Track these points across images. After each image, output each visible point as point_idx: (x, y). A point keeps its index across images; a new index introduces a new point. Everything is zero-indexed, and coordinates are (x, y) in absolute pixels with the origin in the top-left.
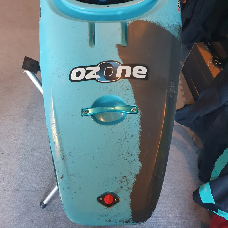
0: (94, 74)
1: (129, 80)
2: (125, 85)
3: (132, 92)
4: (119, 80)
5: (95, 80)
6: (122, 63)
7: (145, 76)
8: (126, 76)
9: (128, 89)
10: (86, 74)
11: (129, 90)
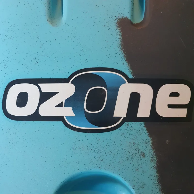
0: (60, 105)
1: (146, 126)
2: (136, 141)
3: (154, 164)
4: (122, 127)
5: (61, 123)
6: (131, 76)
7: (186, 110)
8: (139, 115)
9: (143, 155)
10: (40, 103)
11: (146, 158)
